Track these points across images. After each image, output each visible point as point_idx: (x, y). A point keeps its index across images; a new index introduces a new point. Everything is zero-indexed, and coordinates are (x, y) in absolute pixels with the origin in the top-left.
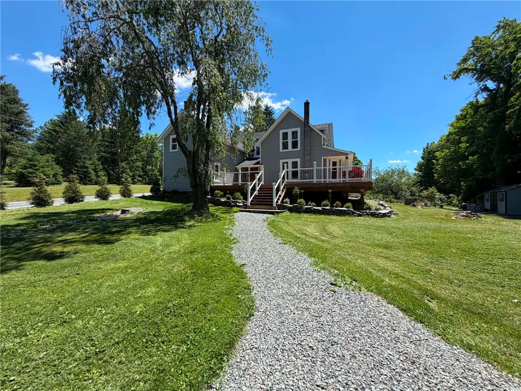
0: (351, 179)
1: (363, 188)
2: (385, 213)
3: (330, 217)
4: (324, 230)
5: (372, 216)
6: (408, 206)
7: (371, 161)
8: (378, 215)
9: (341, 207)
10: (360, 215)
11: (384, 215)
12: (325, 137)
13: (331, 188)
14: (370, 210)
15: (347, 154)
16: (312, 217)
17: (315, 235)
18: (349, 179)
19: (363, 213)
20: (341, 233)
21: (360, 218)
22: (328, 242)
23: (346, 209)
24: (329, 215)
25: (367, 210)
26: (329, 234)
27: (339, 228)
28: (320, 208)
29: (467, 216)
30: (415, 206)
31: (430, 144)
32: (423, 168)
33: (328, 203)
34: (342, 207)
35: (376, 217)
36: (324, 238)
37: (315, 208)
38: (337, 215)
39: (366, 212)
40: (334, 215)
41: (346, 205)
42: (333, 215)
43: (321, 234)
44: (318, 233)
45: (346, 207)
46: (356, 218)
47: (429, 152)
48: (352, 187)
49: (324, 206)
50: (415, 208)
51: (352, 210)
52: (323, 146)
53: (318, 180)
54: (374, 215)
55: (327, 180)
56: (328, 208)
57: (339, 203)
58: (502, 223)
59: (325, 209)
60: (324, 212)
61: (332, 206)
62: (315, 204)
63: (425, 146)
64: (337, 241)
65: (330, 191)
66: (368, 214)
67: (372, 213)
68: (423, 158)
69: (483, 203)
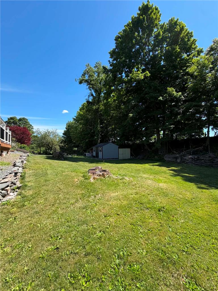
31: (69, 121)
47: (69, 126)
63: (67, 122)
69: (92, 152)
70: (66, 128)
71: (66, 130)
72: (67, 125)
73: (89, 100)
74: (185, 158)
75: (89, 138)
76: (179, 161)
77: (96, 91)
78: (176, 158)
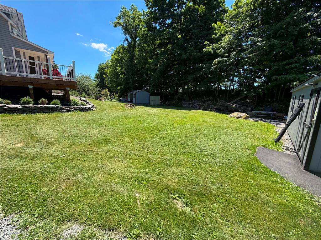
0: (55, 77)
1: (68, 86)
2: (89, 108)
3: (35, 115)
4: (31, 135)
5: (80, 111)
6: (97, 100)
7: (74, 63)
8: (84, 109)
9: (47, 104)
10: (69, 111)
11: (89, 109)
12: (12, 23)
13: (32, 84)
14: (77, 105)
15: (47, 53)
16: (6, 118)
17: (17, 149)
18: (53, 77)
19: (72, 109)
20: (55, 135)
21: (69, 113)
22: (41, 156)
23: (54, 106)
24: (34, 113)
25: (74, 106)
26: (40, 140)
27: (51, 128)
28: (19, 106)
29: (131, 107)
30: (101, 100)
31: (102, 63)
32: (99, 77)
33: (31, 100)
34: (49, 104)
35: (83, 111)
36: (33, 151)
37: (10, 106)
38: (44, 113)
39: (75, 108)
40: (41, 112)
41: (53, 102)
42: (38, 113)
43: (27, 145)
44: (21, 144)
45: (53, 104)
46: (67, 114)
47: (101, 68)
48: (57, 85)
49: (24, 103)
50: (101, 101)
51: (61, 106)
52: (12, 34)
53: (9, 72)
54: (81, 110)
55: (25, 75)
56: (31, 105)
57: (45, 100)
58: (144, 109)
59: (27, 107)
60: (25, 110)
61: (36, 103)
62: (9, 101)
63: (99, 64)
64: (54, 151)
65: (31, 87)
66: (76, 109)
67: (79, 108)
68: (98, 71)
69: (127, 98)
70: (98, 70)
71: (98, 73)
72: (99, 67)
73: (124, 45)
74: (194, 104)
75: (124, 85)
76: (190, 106)
77: (131, 37)
78: (189, 104)
